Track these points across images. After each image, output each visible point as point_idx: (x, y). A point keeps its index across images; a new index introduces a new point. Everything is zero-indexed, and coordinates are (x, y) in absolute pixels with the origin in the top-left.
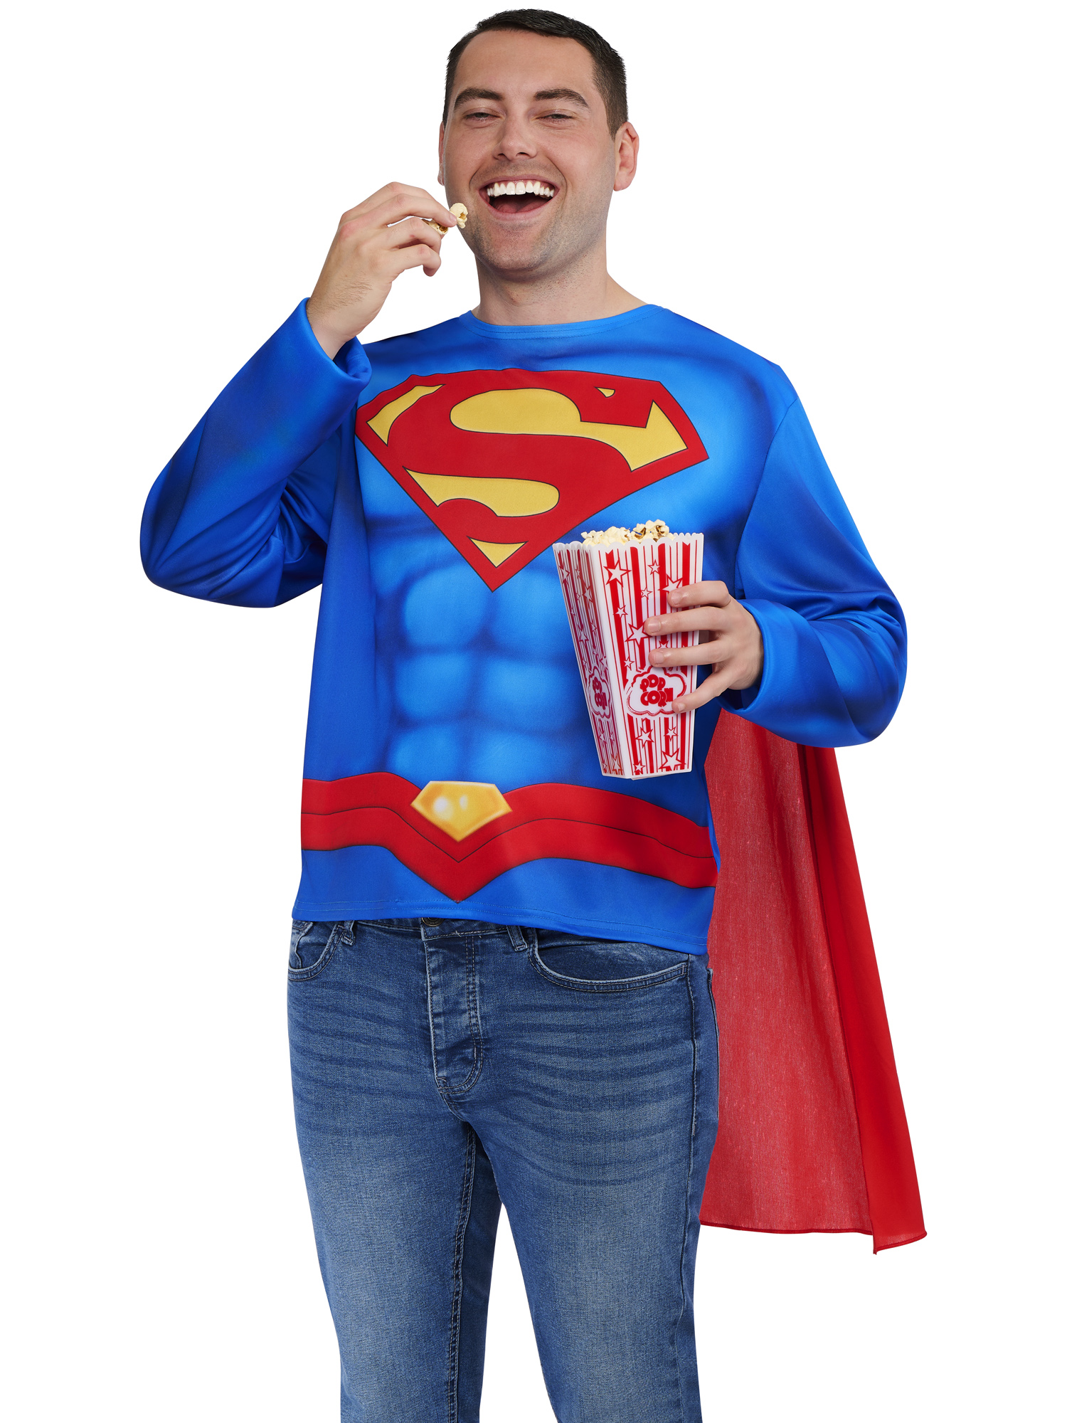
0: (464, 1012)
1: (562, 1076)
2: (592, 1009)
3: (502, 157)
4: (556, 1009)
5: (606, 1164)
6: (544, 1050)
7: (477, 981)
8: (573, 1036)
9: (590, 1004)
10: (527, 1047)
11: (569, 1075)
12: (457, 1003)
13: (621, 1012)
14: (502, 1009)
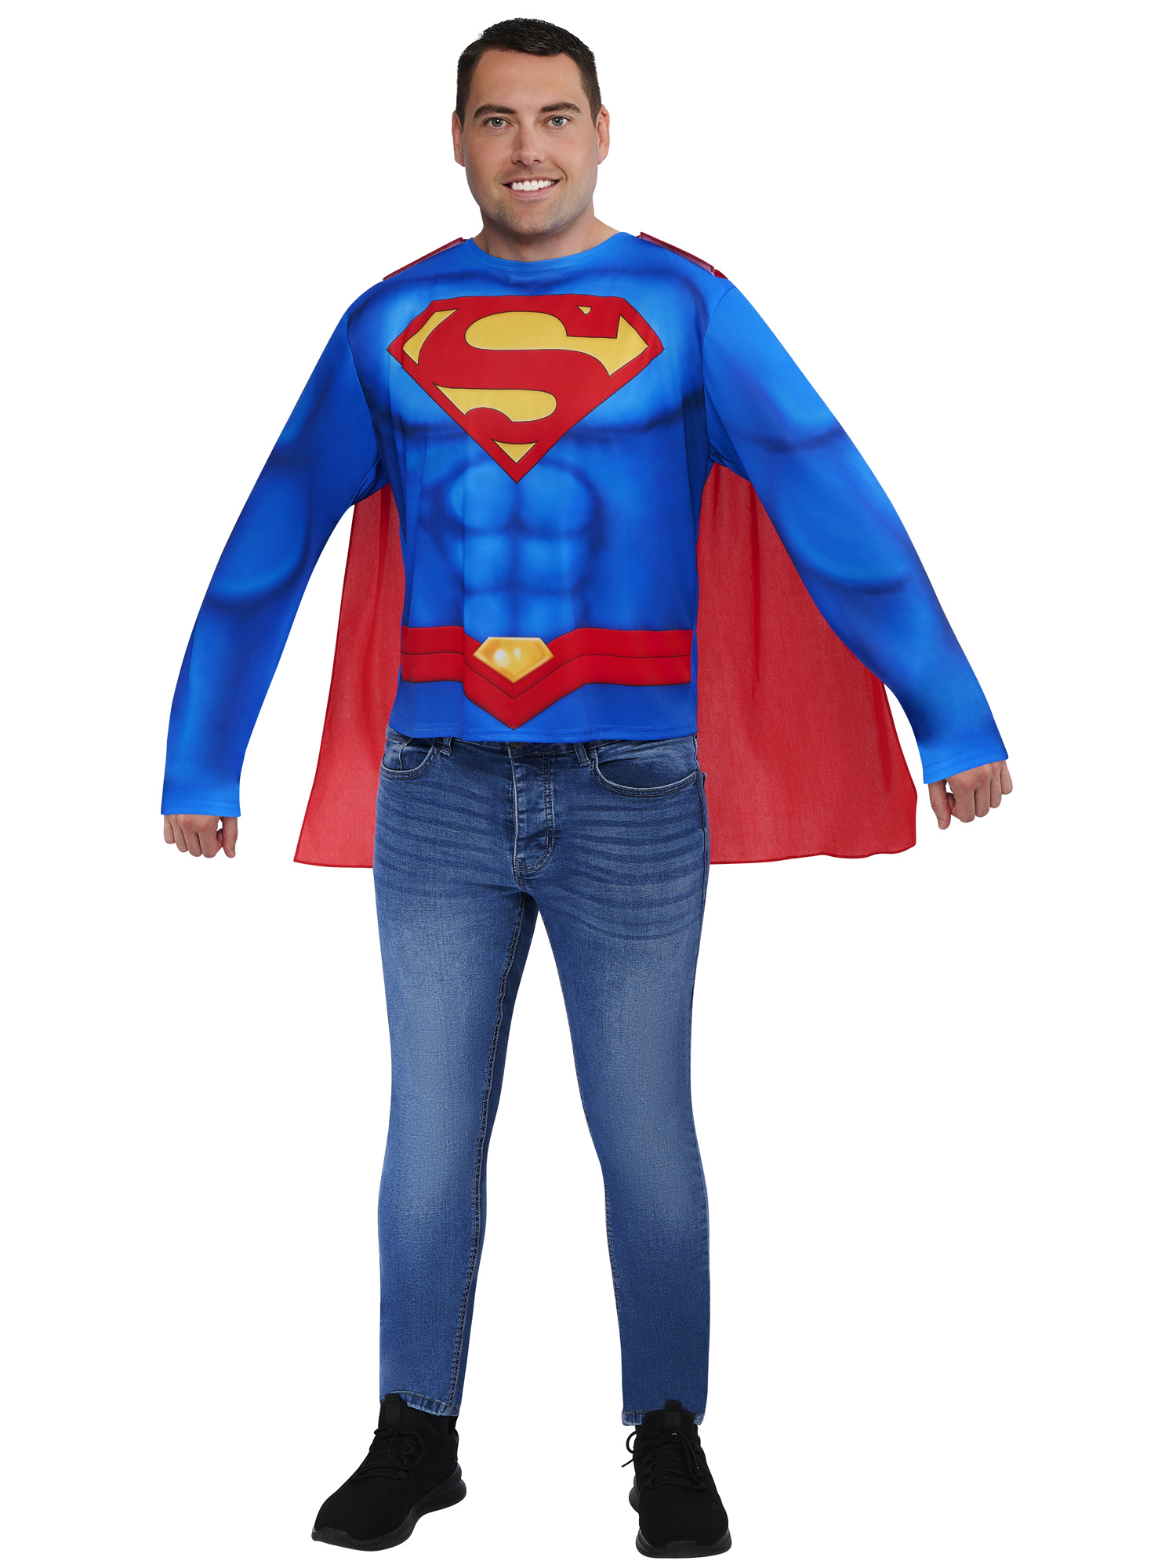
0: (542, 810)
1: (615, 859)
2: (638, 810)
4: (611, 809)
5: (649, 924)
6: (602, 840)
7: (552, 788)
8: (624, 829)
9: (632, 805)
10: (588, 838)
11: (621, 859)
12: (537, 803)
13: (658, 811)
14: (571, 808)
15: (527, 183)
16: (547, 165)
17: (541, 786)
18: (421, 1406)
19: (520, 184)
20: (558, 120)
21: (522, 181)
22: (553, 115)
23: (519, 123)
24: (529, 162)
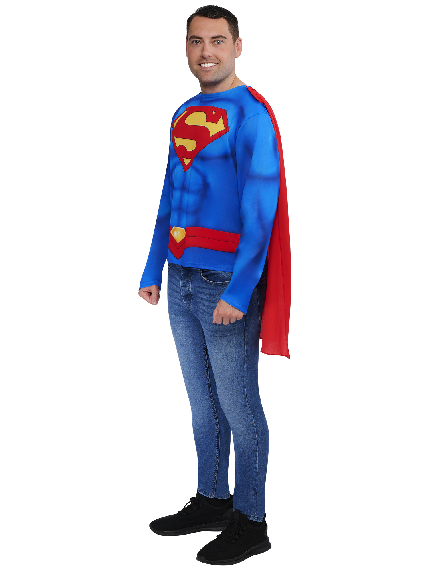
0: (188, 286)
1: (206, 307)
2: (213, 290)
3: (203, 57)
4: (205, 288)
5: (216, 332)
6: (203, 299)
7: (191, 279)
8: (208, 296)
9: (212, 288)
10: (200, 298)
11: (207, 307)
12: (186, 284)
13: (220, 291)
14: (195, 287)
15: (206, 64)
16: (213, 58)
17: (188, 278)
18: (202, 493)
19: (204, 64)
20: (218, 42)
21: (205, 64)
22: (217, 40)
23: (204, 42)
24: (206, 56)
